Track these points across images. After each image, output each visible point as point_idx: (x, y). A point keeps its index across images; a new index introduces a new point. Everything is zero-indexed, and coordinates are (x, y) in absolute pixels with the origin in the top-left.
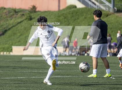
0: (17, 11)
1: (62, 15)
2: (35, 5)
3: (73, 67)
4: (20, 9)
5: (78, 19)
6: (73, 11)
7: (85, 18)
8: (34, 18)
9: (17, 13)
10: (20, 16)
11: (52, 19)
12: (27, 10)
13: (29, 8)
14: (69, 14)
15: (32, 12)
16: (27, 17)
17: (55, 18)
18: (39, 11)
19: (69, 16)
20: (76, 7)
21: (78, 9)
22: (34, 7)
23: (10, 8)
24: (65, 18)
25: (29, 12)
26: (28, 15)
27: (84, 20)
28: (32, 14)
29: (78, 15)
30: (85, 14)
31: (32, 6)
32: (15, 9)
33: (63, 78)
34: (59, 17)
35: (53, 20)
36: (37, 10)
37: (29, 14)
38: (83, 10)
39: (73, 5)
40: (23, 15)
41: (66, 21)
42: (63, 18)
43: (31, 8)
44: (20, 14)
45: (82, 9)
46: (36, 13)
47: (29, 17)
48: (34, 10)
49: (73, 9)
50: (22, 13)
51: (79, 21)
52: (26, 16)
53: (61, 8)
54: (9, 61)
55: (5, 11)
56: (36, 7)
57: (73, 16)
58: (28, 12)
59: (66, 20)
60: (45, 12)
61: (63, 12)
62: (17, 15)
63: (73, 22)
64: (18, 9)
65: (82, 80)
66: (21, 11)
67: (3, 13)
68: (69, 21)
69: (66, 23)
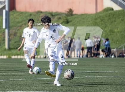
0: (53, 14)
1: (99, 18)
2: (71, 8)
3: (106, 68)
4: (56, 12)
5: (115, 21)
6: (110, 14)
7: (122, 20)
8: (71, 21)
9: (53, 17)
10: (57, 19)
11: (89, 21)
12: (63, 13)
13: (66, 11)
14: (106, 16)
15: (69, 15)
16: (64, 20)
17: (91, 21)
18: (76, 14)
19: (106, 19)
20: (113, 9)
21: (115, 11)
22: (71, 11)
23: (46, 12)
24: (102, 20)
25: (66, 15)
26: (65, 19)
27: (121, 22)
28: (69, 18)
29: (115, 17)
30: (121, 17)
31: (69, 9)
32: (52, 12)
33: (93, 78)
34: (96, 19)
35: (90, 23)
36: (74, 13)
37: (65, 17)
38: (120, 13)
39: (110, 8)
40: (60, 18)
41: (103, 24)
42: (100, 20)
43: (68, 12)
44: (56, 17)
45: (119, 11)
46: (73, 16)
47: (65, 21)
48: (71, 13)
49: (110, 12)
50: (59, 17)
51: (116, 23)
52: (62, 19)
53: (98, 11)
54: (43, 64)
55: (42, 15)
56: (73, 10)
57: (110, 19)
58: (64, 15)
59: (102, 22)
60: (82, 15)
61: (100, 15)
62: (54, 18)
63: (110, 25)
64: (54, 13)
65: (112, 80)
66: (57, 14)
67: (40, 17)
68: (106, 23)
69: (103, 25)
